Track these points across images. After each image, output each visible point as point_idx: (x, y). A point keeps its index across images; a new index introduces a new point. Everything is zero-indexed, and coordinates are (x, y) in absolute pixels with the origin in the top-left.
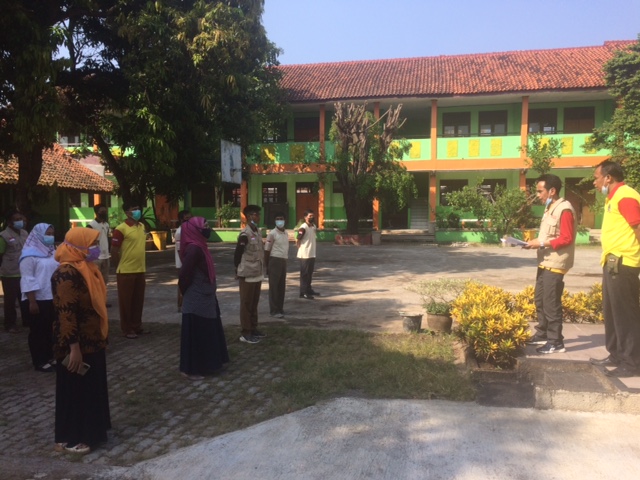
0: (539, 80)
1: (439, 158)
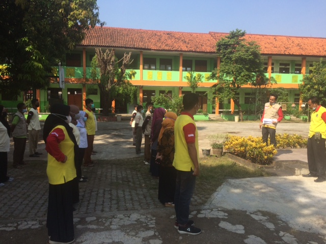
0: (187, 47)
1: (144, 79)
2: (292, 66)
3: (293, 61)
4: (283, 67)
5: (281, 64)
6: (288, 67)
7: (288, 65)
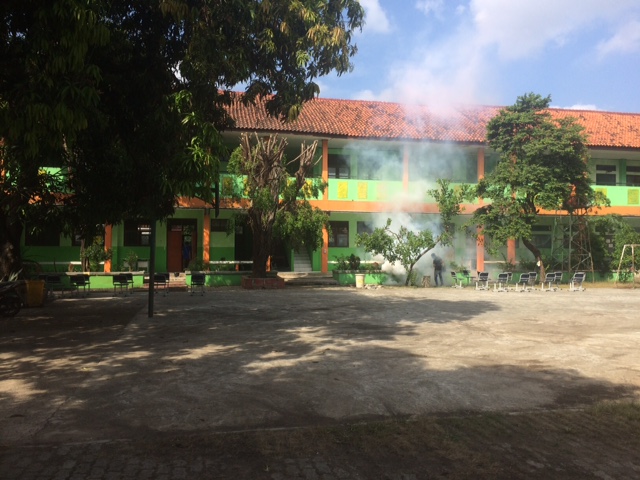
1: (330, 199)
2: (620, 172)
3: (622, 161)
4: (604, 172)
5: (599, 167)
6: (613, 173)
7: (613, 168)
